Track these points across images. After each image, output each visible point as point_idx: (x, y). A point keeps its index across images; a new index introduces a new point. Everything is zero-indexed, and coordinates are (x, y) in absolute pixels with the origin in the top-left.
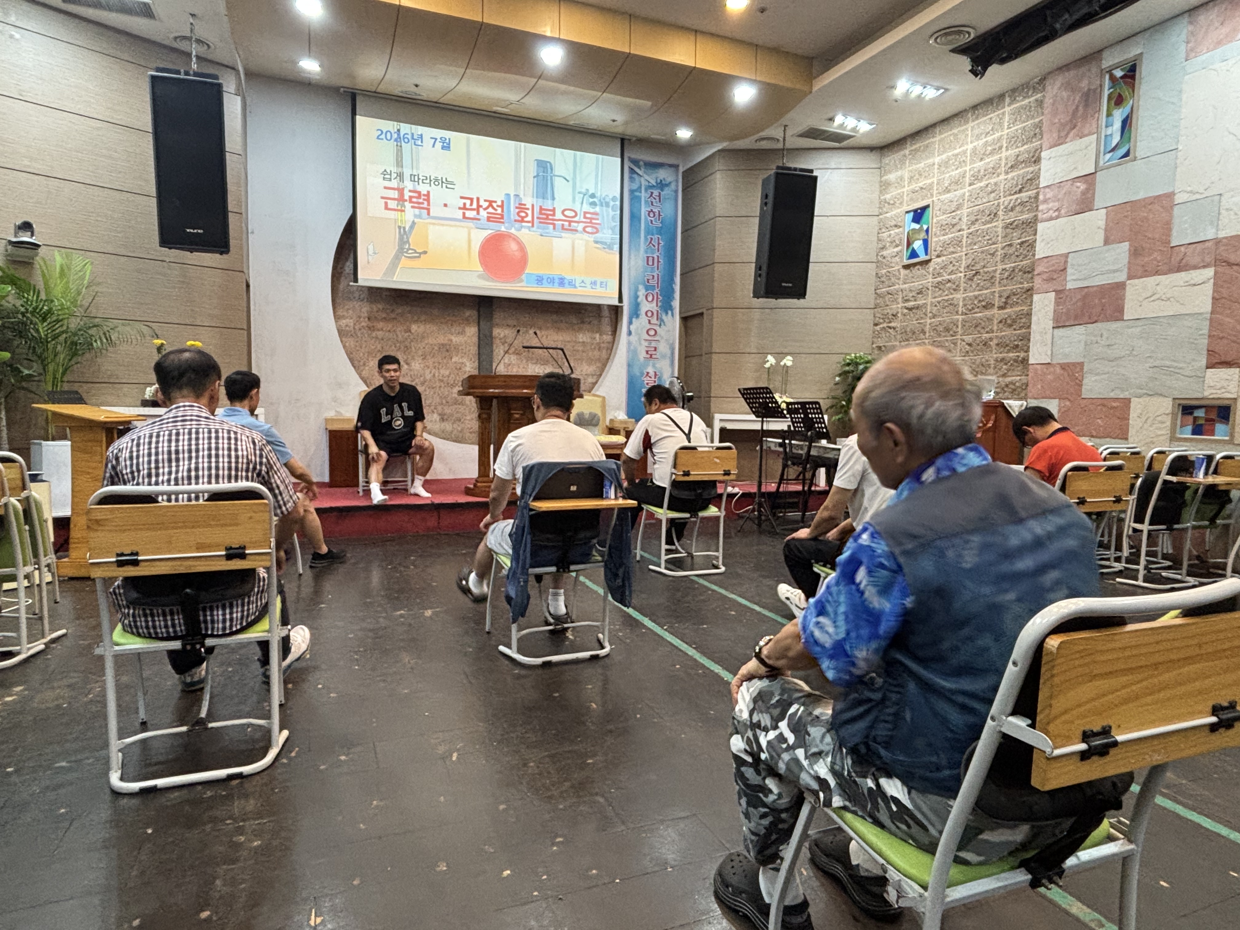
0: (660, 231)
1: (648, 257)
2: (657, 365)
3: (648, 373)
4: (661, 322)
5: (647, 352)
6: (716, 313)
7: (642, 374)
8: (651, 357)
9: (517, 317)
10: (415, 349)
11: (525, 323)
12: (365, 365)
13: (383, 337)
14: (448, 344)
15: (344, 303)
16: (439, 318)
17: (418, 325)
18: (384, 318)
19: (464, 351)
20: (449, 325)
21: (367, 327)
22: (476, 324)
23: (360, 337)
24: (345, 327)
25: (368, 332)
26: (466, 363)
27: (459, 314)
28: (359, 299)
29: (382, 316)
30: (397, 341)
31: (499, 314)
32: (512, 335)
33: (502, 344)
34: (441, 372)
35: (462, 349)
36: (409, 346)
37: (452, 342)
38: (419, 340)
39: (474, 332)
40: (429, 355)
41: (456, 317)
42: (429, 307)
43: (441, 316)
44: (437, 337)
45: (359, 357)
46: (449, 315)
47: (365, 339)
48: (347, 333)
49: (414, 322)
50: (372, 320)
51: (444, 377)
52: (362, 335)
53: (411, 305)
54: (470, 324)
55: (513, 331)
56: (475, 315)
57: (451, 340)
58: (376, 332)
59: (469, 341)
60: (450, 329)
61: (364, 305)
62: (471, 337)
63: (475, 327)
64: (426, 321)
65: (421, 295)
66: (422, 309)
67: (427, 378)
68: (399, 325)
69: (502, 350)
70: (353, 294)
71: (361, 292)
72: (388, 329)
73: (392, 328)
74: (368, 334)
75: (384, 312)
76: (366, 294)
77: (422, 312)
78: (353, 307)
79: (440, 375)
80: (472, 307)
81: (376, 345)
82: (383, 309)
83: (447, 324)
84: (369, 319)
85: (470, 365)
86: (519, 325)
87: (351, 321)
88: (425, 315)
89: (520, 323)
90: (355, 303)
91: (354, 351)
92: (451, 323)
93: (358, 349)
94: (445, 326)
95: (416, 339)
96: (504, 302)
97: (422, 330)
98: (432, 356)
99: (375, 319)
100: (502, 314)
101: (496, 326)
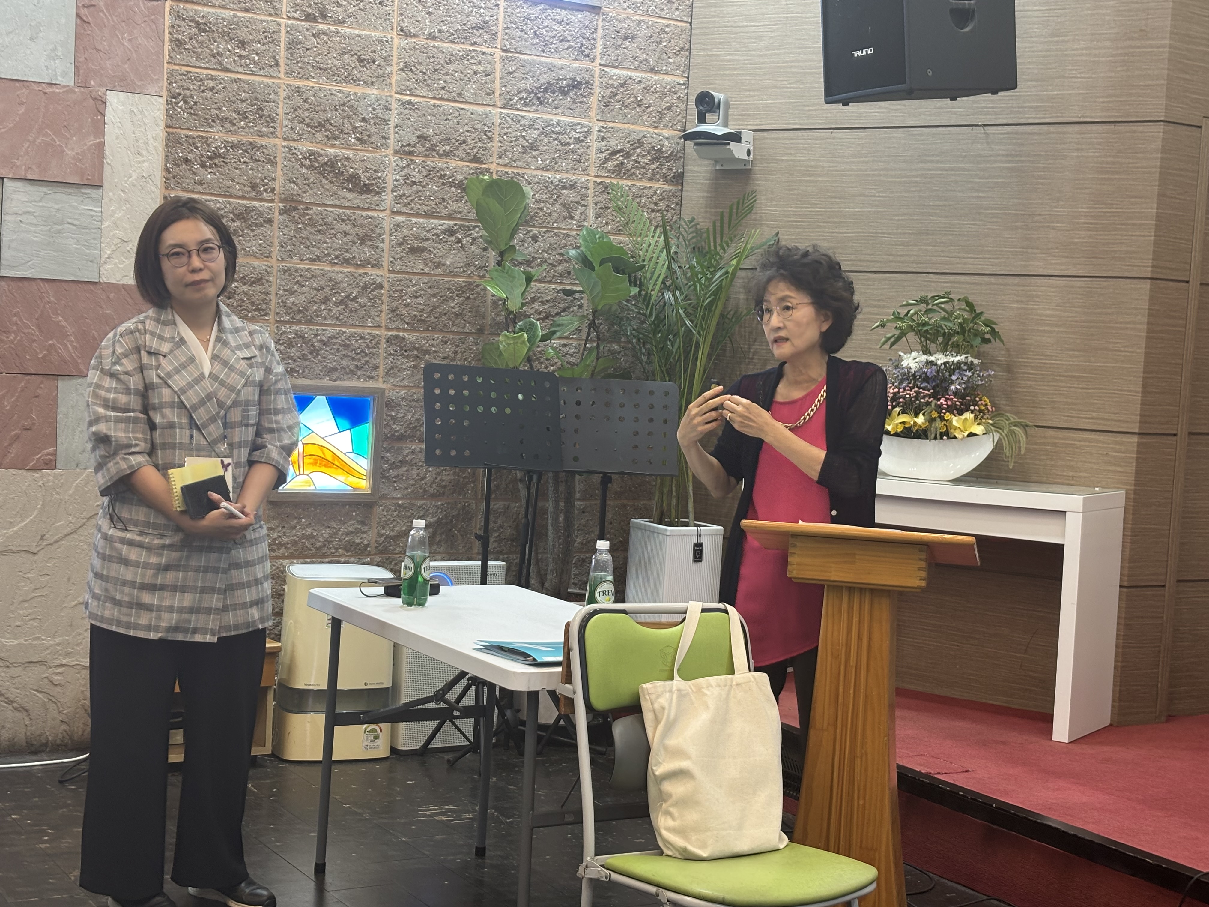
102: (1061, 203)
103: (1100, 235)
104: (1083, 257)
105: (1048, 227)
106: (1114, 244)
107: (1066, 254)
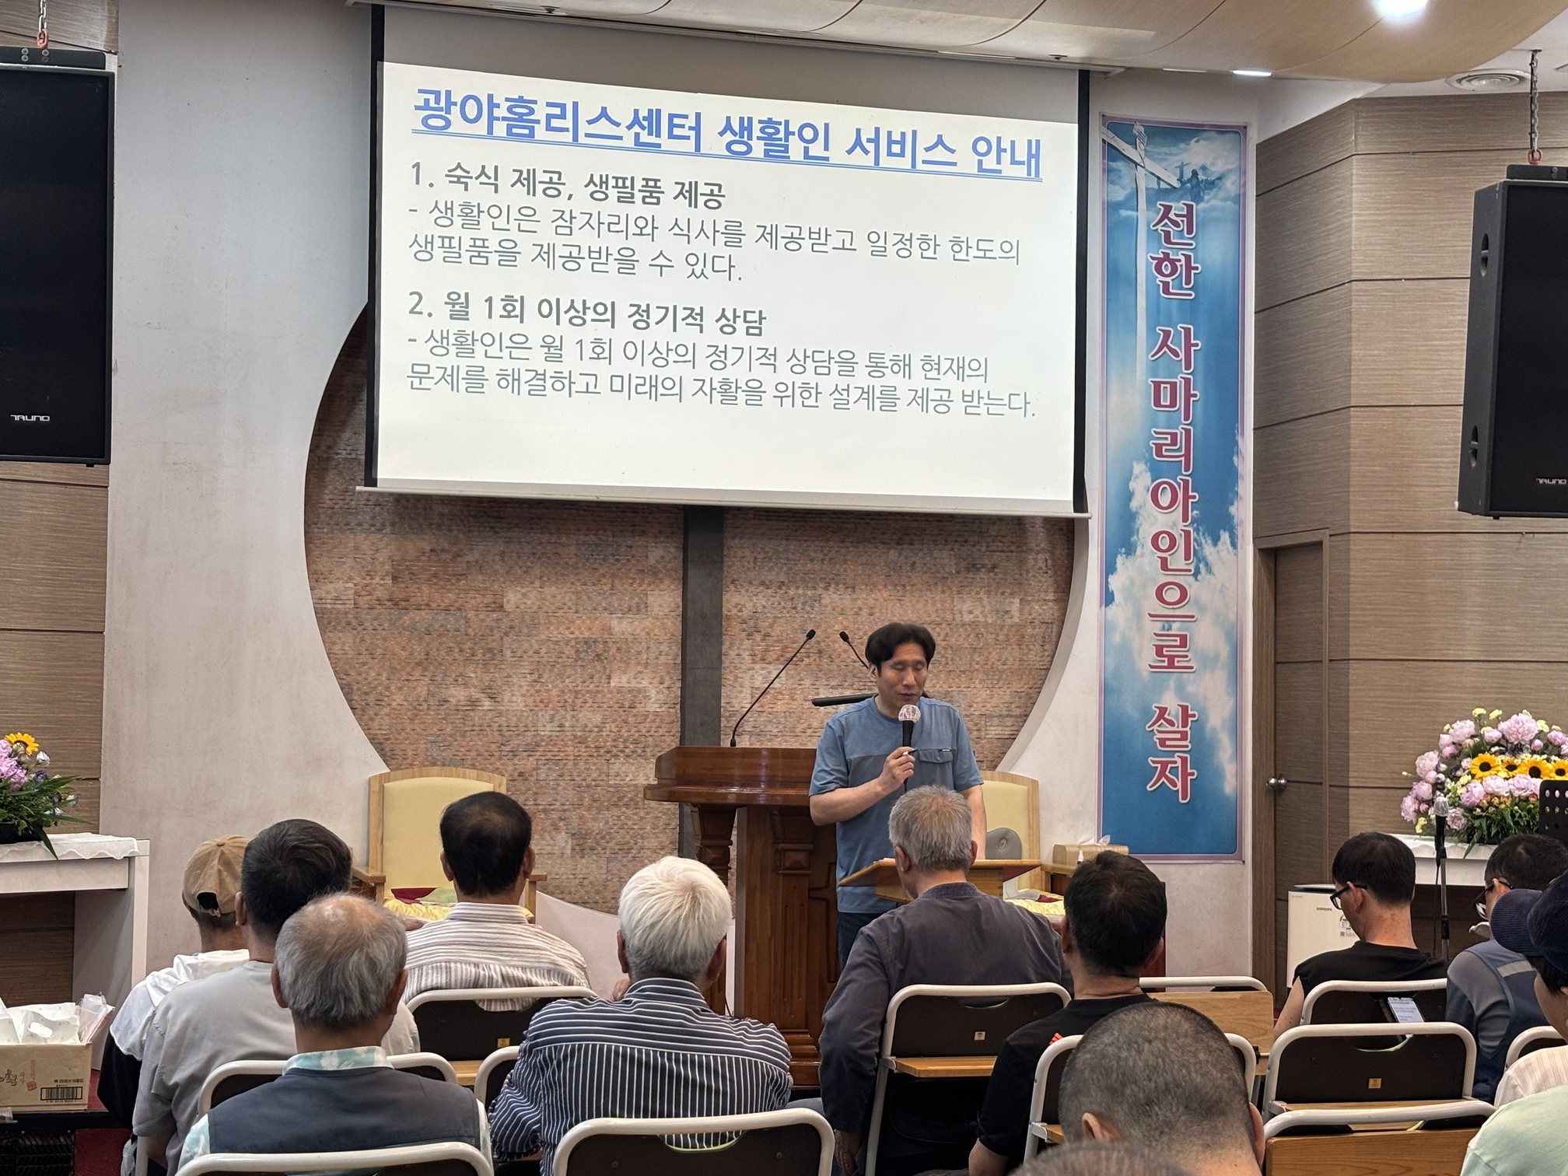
0: (1190, 311)
1: (1157, 385)
2: (1191, 689)
3: (1163, 710)
4: (1199, 565)
5: (1159, 651)
6: (1357, 545)
7: (1146, 713)
8: (1171, 665)
9: (788, 559)
10: (512, 655)
11: (811, 576)
12: (379, 703)
13: (430, 626)
14: (600, 639)
15: (331, 538)
16: (578, 571)
17: (524, 591)
18: (435, 575)
19: (645, 657)
20: (605, 588)
21: (390, 600)
22: (676, 582)
23: (371, 628)
24: (333, 601)
25: (390, 614)
26: (649, 691)
27: (633, 556)
28: (373, 525)
29: (430, 570)
30: (466, 635)
31: (740, 554)
32: (774, 608)
33: (748, 635)
34: (581, 715)
35: (639, 653)
36: (499, 648)
37: (611, 634)
38: (525, 630)
39: (673, 605)
40: (551, 671)
41: (624, 564)
42: (553, 541)
43: (584, 565)
44: (573, 622)
45: (366, 682)
46: (604, 560)
47: (384, 633)
48: (337, 618)
49: (512, 582)
50: (403, 582)
51: (587, 729)
52: (376, 623)
53: (506, 538)
54: (662, 582)
55: (778, 598)
56: (675, 558)
57: (610, 629)
58: (411, 614)
59: (657, 631)
60: (608, 600)
61: (385, 543)
62: (663, 619)
63: (674, 590)
64: (545, 579)
65: (533, 510)
66: (533, 548)
67: (543, 733)
68: (473, 592)
69: (748, 650)
70: (358, 513)
71: (378, 509)
72: (443, 605)
73: (456, 602)
74: (391, 619)
75: (434, 558)
76: (389, 513)
77: (534, 554)
78: (356, 548)
79: (579, 725)
80: (667, 537)
81: (411, 647)
82: (432, 550)
83: (599, 587)
84: (395, 579)
85: (658, 697)
86: (795, 582)
87: (350, 585)
88: (542, 564)
89: (798, 577)
90: (360, 537)
91: (355, 667)
92: (610, 581)
93: (365, 660)
94: (595, 590)
95: (517, 629)
96: (754, 519)
97: (533, 604)
98: (559, 675)
99: (411, 579)
100: (747, 553)
101: (732, 587)
103: (57, 591)
104: (43, 612)
105: (8, 581)
106: (70, 600)
107: (27, 609)
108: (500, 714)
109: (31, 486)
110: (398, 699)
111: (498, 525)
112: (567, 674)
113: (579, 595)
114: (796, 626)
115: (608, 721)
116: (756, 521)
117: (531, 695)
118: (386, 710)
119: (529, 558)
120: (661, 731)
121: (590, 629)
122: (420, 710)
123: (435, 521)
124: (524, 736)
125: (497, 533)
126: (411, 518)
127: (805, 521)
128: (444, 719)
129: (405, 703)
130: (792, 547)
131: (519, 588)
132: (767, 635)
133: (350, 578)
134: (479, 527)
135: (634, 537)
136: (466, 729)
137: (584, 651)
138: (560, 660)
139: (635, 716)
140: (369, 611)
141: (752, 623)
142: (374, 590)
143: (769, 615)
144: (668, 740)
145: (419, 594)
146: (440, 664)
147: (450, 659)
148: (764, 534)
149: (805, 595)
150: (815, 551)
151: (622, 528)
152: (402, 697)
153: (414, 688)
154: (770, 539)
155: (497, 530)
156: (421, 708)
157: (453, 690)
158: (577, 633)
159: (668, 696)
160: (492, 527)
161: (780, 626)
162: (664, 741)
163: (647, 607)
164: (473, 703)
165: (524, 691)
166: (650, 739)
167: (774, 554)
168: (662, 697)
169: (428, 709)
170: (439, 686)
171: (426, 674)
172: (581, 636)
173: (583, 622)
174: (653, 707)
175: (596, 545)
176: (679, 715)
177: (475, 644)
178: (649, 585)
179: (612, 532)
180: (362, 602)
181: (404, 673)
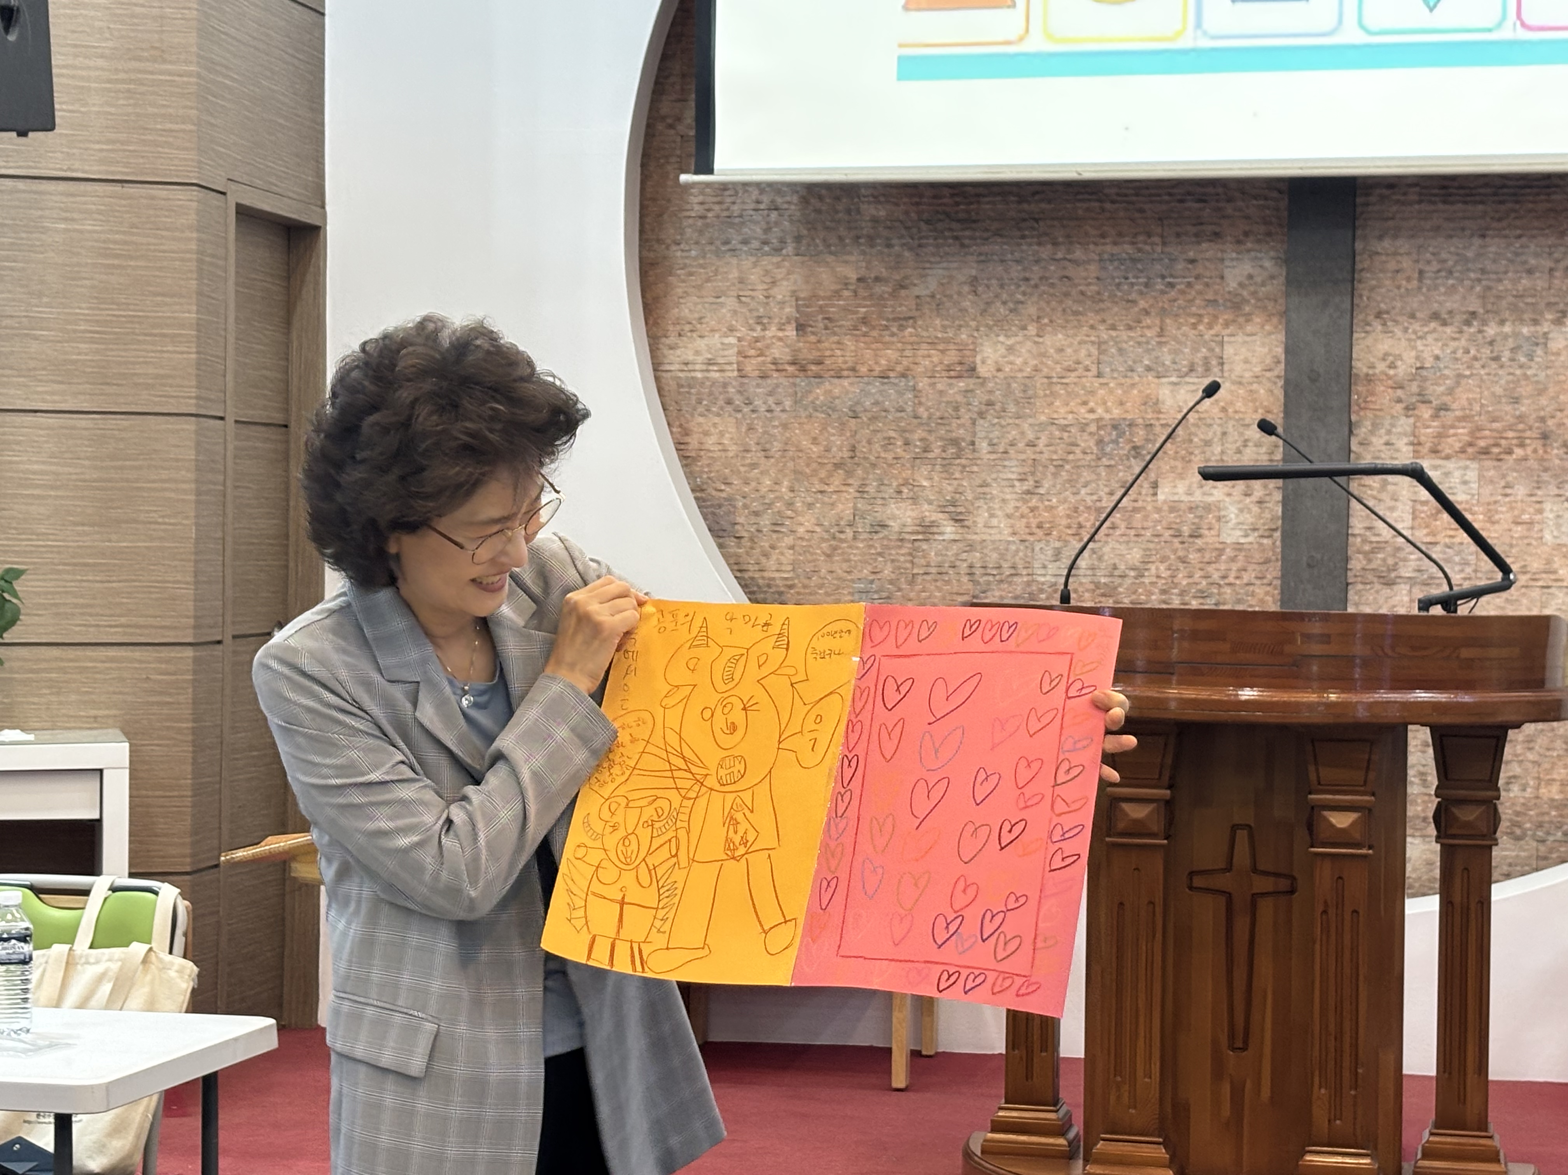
9: (1483, 271)
10: (990, 449)
11: (1529, 300)
12: (777, 528)
13: (858, 403)
14: (1140, 421)
15: (701, 266)
16: (1102, 305)
17: (1010, 342)
18: (864, 321)
19: (1218, 449)
20: (1149, 333)
21: (793, 363)
22: (1275, 320)
23: (763, 409)
24: (704, 367)
25: (794, 385)
26: (1226, 508)
27: (1197, 277)
28: (765, 243)
29: (857, 312)
30: (916, 417)
31: (1392, 265)
32: (1457, 359)
33: (1407, 408)
34: (1106, 549)
35: (1208, 443)
36: (968, 439)
37: (1160, 412)
38: (1012, 408)
39: (1268, 360)
40: (1055, 475)
41: (1182, 292)
42: (1060, 255)
43: (1112, 296)
44: (1092, 393)
45: (758, 495)
46: (1147, 285)
47: (784, 416)
48: (711, 394)
49: (990, 328)
50: (813, 333)
51: (1116, 573)
52: (771, 401)
53: (980, 254)
54: (1247, 321)
55: (1463, 342)
56: (1272, 277)
57: (1157, 403)
58: (827, 385)
59: (1239, 405)
60: (1154, 354)
61: (784, 270)
62: (1251, 384)
63: (1270, 333)
64: (1046, 321)
65: (1025, 206)
66: (1024, 269)
67: (1042, 579)
68: (925, 346)
69: (1405, 434)
70: (743, 223)
71: (774, 215)
72: (878, 369)
73: (898, 363)
74: (796, 393)
75: (862, 293)
76: (791, 221)
77: (1027, 279)
78: (741, 281)
79: (1104, 564)
80: (1259, 241)
81: (827, 439)
82: (860, 280)
83: (1139, 331)
84: (801, 328)
85: (1241, 519)
86: (1496, 313)
87: (732, 340)
88: (1041, 295)
89: (1504, 303)
90: (747, 263)
91: (739, 472)
92: (1158, 322)
93: (755, 460)
94: (1131, 338)
95: (998, 407)
96: (1420, 202)
97: (1026, 363)
98: (1069, 481)
99: (826, 328)
100: (1406, 263)
101: (1377, 326)
102: (45, 300)
103: (112, 350)
104: (87, 383)
105: (27, 335)
106: (134, 363)
107: (60, 379)
108: (971, 547)
109: (62, 186)
110: (807, 521)
111: (967, 233)
112: (1083, 480)
113: (1103, 347)
114: (1499, 390)
115: (1153, 558)
116: (1423, 206)
117: (1022, 516)
118: (789, 540)
119: (1019, 286)
120: (1246, 577)
121: (1122, 404)
122: (842, 541)
123: (865, 232)
124: (1010, 583)
125: (963, 246)
126: (827, 228)
127: (1517, 202)
128: (880, 554)
129: (818, 529)
130: (1493, 249)
131: (1002, 338)
132: (1444, 408)
133: (732, 329)
134: (935, 239)
135: (1199, 243)
136: (915, 571)
137: (1113, 441)
138: (1071, 457)
139: (1200, 550)
140: (760, 381)
141: (1414, 387)
142: (768, 347)
143: (1446, 372)
144: (1260, 591)
145: (838, 352)
146: (874, 466)
147: (889, 456)
148: (1437, 229)
149: (1516, 335)
150: (1537, 255)
151: (1179, 229)
152: (813, 521)
153: (832, 504)
154: (1451, 237)
155: (967, 242)
156: (842, 536)
157: (893, 508)
158: (1100, 411)
159: (1260, 517)
160: (956, 238)
161: (1470, 390)
162: (1253, 594)
163: (1222, 364)
164: (927, 529)
165: (1009, 509)
166: (1228, 590)
167: (1456, 262)
168: (1249, 518)
169: (855, 538)
170: (872, 501)
171: (850, 481)
172: (1107, 416)
173: (1111, 391)
174: (1232, 535)
175: (1134, 260)
176: (1279, 550)
177: (930, 431)
178: (1226, 325)
179: (1162, 236)
180: (750, 367)
181: (816, 481)
